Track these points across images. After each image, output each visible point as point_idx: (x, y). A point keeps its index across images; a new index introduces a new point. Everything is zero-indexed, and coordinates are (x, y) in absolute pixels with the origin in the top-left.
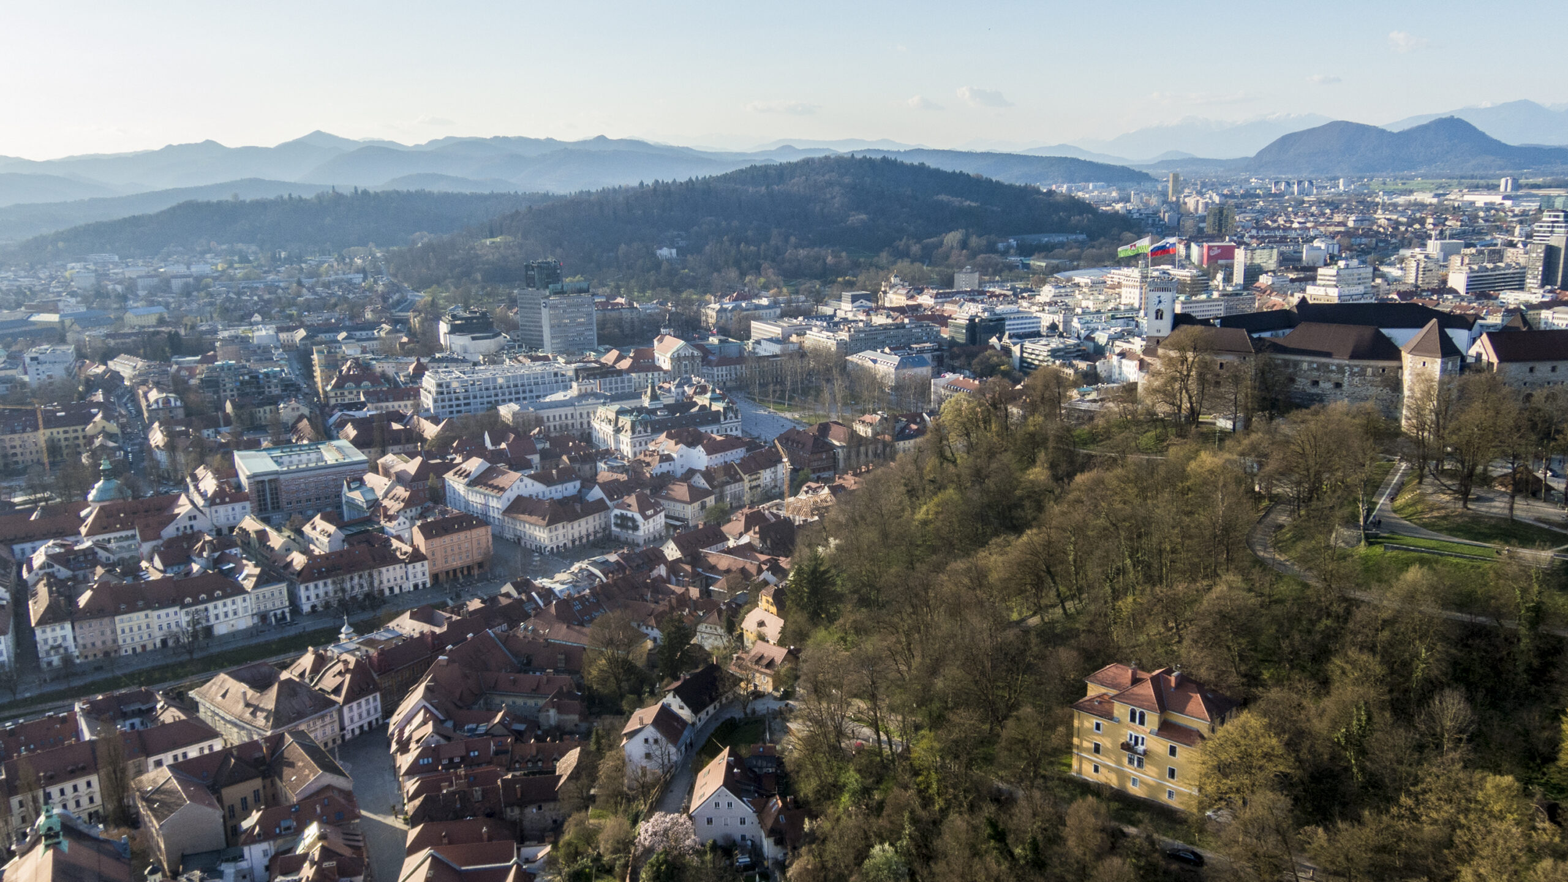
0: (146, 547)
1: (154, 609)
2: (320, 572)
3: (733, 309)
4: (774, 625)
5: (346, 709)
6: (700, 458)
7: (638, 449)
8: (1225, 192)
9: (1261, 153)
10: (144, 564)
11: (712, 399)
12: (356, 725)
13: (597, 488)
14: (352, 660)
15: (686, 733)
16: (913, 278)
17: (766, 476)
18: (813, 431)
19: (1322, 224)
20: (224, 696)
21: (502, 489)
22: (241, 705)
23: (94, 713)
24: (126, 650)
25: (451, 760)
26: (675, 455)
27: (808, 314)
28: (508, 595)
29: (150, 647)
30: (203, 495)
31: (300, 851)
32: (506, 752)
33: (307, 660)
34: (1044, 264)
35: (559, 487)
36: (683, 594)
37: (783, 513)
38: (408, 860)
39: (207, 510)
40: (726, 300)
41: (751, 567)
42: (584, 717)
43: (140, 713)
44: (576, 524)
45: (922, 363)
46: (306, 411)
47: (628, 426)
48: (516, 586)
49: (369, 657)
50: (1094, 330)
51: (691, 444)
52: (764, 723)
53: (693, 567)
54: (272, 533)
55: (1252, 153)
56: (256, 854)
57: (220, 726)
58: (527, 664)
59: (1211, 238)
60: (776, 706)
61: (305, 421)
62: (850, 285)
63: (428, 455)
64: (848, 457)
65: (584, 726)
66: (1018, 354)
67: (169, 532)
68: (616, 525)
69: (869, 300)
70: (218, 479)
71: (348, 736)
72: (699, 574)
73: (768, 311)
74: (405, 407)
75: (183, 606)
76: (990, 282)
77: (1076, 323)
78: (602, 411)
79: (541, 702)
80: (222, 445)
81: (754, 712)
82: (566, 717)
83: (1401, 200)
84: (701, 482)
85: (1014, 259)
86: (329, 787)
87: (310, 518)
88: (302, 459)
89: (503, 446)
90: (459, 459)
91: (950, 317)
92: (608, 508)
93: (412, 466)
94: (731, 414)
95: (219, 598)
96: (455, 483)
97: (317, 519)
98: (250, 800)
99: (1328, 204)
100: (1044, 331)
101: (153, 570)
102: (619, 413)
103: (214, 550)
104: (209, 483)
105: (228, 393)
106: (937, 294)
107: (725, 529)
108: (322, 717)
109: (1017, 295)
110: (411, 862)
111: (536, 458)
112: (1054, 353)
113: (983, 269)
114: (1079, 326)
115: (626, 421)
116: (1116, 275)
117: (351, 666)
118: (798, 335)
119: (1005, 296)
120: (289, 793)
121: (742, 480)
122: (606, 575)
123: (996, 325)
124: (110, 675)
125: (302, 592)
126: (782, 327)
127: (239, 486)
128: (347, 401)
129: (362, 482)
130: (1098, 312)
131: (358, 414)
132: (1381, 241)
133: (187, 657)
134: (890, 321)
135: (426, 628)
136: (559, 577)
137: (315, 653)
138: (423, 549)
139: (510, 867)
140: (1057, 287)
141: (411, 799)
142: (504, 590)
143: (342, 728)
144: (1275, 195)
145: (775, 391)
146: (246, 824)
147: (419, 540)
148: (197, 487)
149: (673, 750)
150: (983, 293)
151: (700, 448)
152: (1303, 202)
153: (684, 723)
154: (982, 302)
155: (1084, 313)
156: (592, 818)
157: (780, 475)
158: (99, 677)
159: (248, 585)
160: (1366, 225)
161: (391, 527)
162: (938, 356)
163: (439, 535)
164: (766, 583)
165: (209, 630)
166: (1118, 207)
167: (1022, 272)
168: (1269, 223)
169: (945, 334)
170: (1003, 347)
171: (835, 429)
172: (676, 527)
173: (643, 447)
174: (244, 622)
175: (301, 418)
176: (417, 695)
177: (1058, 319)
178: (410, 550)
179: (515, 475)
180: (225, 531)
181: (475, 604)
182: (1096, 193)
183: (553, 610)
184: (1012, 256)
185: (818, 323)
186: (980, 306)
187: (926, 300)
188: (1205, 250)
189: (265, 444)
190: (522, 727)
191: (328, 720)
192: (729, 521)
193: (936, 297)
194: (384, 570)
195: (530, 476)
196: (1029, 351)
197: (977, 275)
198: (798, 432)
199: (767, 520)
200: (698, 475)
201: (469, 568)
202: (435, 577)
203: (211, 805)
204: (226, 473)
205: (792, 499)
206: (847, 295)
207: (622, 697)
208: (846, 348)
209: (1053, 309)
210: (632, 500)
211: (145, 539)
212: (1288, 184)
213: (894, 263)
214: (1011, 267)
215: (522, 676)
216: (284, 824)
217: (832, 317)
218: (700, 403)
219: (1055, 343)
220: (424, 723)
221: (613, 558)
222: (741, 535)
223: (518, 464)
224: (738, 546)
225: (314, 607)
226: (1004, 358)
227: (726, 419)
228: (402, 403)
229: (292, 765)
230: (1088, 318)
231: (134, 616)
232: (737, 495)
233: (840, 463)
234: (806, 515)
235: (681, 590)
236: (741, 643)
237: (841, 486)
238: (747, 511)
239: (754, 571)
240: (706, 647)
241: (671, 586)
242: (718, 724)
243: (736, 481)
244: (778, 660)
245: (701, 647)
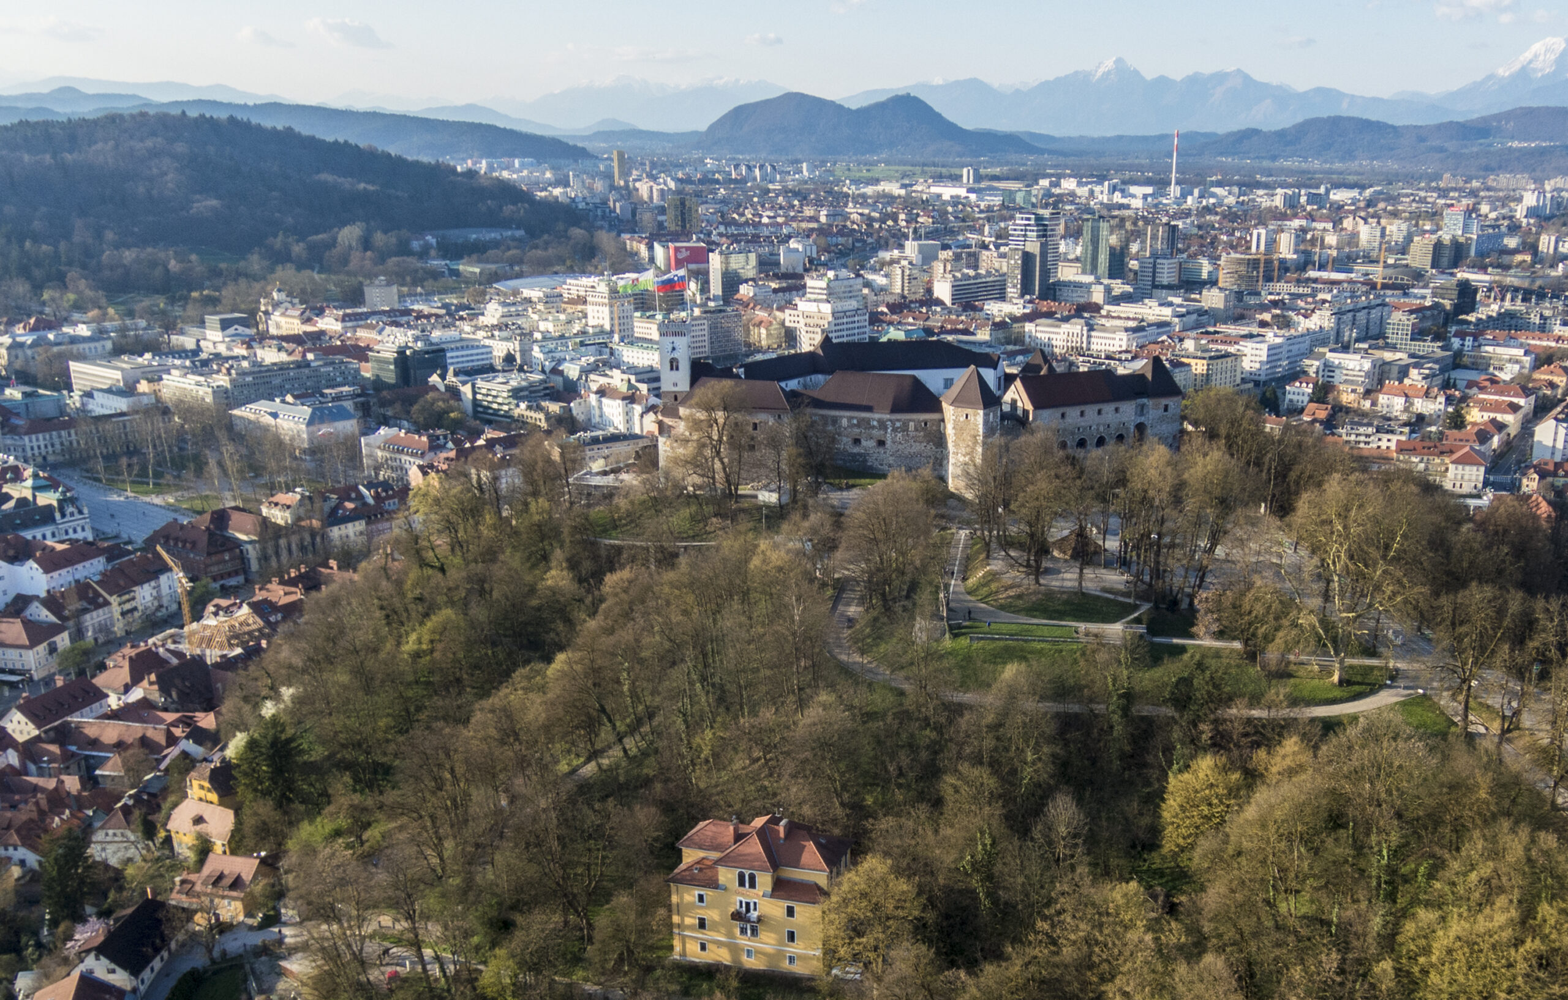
3: (34, 344)
4: (220, 823)
6: (33, 579)
8: (680, 175)
9: (713, 127)
11: (36, 488)
16: (303, 291)
17: (144, 595)
18: (204, 521)
19: (794, 219)
27: (155, 348)
34: (477, 270)
36: (56, 789)
37: (188, 649)
40: (19, 329)
41: (157, 734)
45: (343, 415)
50: (561, 361)
52: (242, 967)
53: (62, 745)
55: (703, 126)
59: (675, 237)
60: (257, 939)
62: (212, 303)
64: (264, 558)
66: (470, 396)
69: (248, 326)
72: (73, 755)
73: (92, 345)
76: (410, 295)
77: (537, 353)
81: (224, 953)
83: (869, 190)
84: (45, 615)
85: (437, 263)
91: (368, 348)
94: (70, 509)
99: (796, 194)
100: (498, 364)
106: (345, 315)
107: (100, 680)
109: (452, 315)
112: (517, 394)
113: (398, 277)
114: (541, 356)
116: (575, 286)
118: (150, 381)
119: (437, 316)
121: (107, 603)
123: (435, 358)
126: (122, 370)
130: (562, 337)
132: (858, 241)
134: (283, 357)
140: (504, 304)
144: (736, 181)
145: (129, 465)
150: (407, 312)
151: (32, 564)
152: (768, 191)
153: (119, 992)
154: (410, 327)
155: (544, 338)
157: (165, 590)
160: (839, 221)
162: (363, 404)
164: (189, 761)
166: (557, 191)
167: (451, 281)
168: (735, 216)
169: (367, 371)
170: (447, 387)
171: (236, 518)
172: (12, 685)
177: (514, 346)
182: (525, 173)
184: (434, 259)
185: (177, 362)
186: (410, 333)
187: (330, 323)
188: (672, 252)
192: (103, 667)
193: (343, 321)
196: (484, 391)
197: (395, 289)
198: (182, 527)
199: (165, 662)
200: (36, 604)
205: (195, 625)
206: (213, 320)
208: (229, 398)
209: (504, 334)
212: (749, 168)
213: (272, 271)
214: (435, 275)
217: (197, 351)
218: (16, 495)
219: (516, 380)
222: (127, 689)
224: (127, 705)
226: (452, 402)
227: (63, 516)
230: (551, 345)
232: (104, 628)
233: (254, 566)
234: (221, 647)
235: (51, 784)
236: (173, 854)
237: (265, 601)
238: (128, 651)
239: (162, 740)
240: (113, 862)
241: (33, 780)
242: (172, 982)
243: (99, 606)
244: (247, 877)
245: (106, 866)
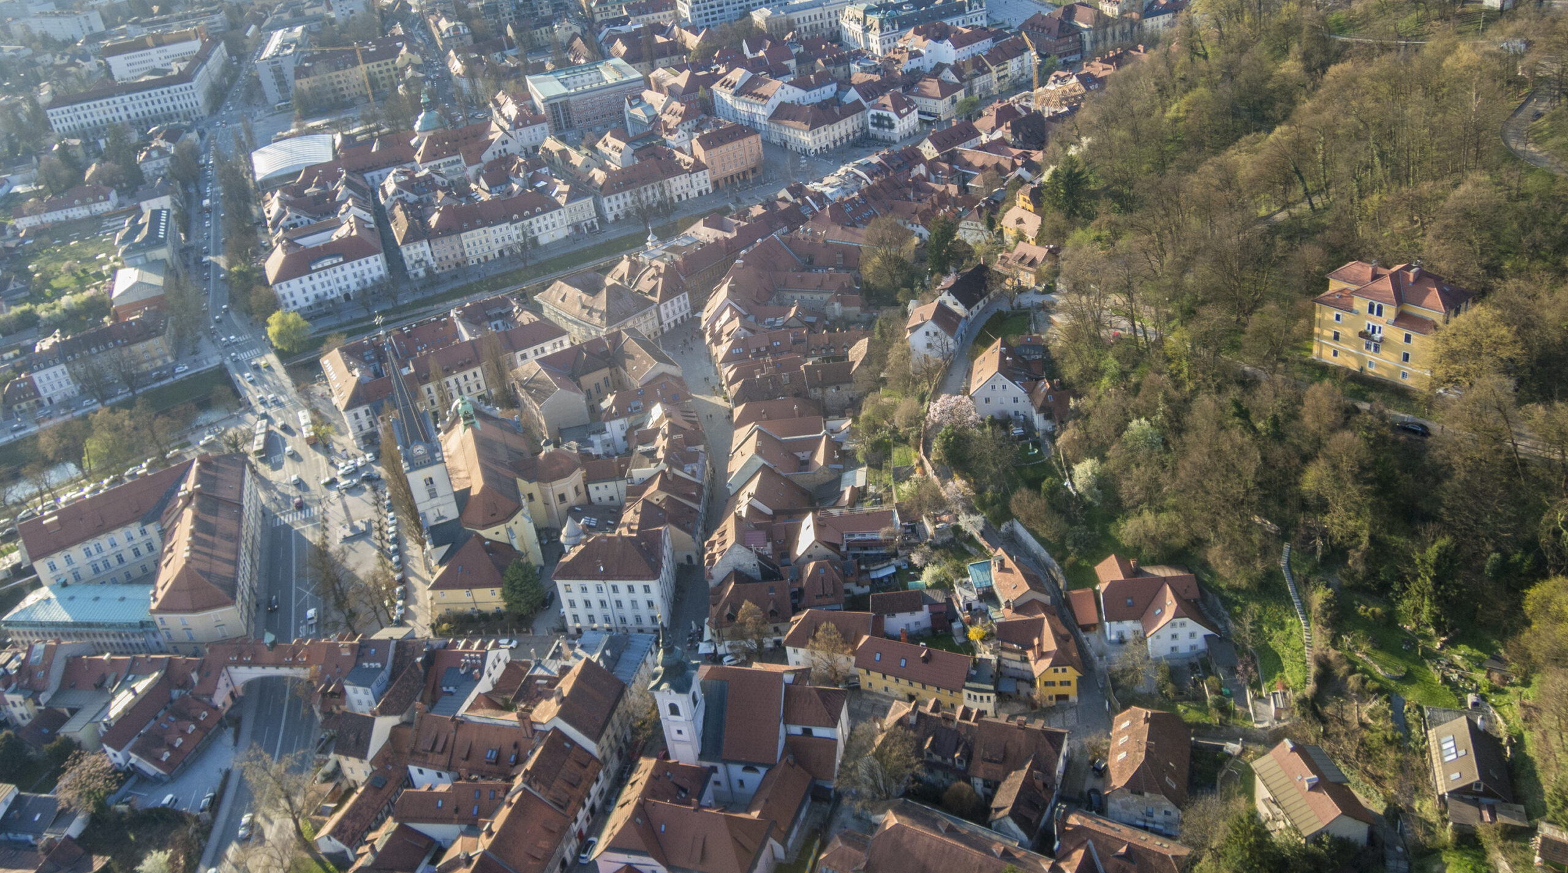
0: (471, 171)
1: (490, 226)
2: (619, 186)
4: (1032, 224)
5: (662, 307)
6: (948, 52)
7: (887, 46)
10: (473, 186)
12: (671, 320)
13: (853, 89)
14: (662, 265)
15: (961, 326)
17: (1013, 66)
18: (1058, 13)
20: (563, 299)
21: (766, 98)
22: (579, 307)
23: (469, 317)
24: (472, 261)
25: (758, 349)
26: (923, 51)
28: (784, 200)
29: (490, 258)
30: (508, 120)
31: (650, 426)
32: (802, 341)
33: (624, 267)
35: (817, 91)
36: (944, 192)
37: (1034, 106)
38: (736, 432)
39: (512, 133)
41: (1006, 163)
42: (865, 308)
43: (500, 316)
44: (836, 126)
46: (577, 30)
47: (876, 25)
48: (790, 190)
49: (675, 262)
51: (938, 39)
52: (1029, 314)
53: (950, 164)
54: (573, 153)
56: (615, 428)
57: (563, 324)
58: (810, 263)
60: (1039, 299)
61: (579, 40)
63: (695, 67)
64: (1095, 42)
65: (865, 316)
67: (487, 156)
68: (873, 124)
70: (517, 104)
71: (666, 329)
72: (956, 171)
74: (663, 17)
75: (513, 222)
78: (849, 10)
79: (826, 296)
80: (513, 70)
81: (1019, 305)
82: (848, 309)
84: (952, 78)
86: (663, 375)
87: (600, 136)
88: (585, 81)
89: (761, 53)
90: (722, 70)
92: (864, 108)
93: (682, 79)
95: (540, 213)
96: (723, 94)
97: (608, 136)
98: (602, 384)
101: (482, 192)
102: (867, 11)
103: (528, 171)
104: (511, 109)
105: (507, 17)
107: (977, 124)
108: (645, 315)
110: (740, 434)
111: (792, 63)
115: (874, 19)
117: (662, 271)
120: (633, 380)
121: (989, 71)
122: (871, 178)
124: (464, 283)
125: (606, 203)
127: (534, 108)
128: (611, 17)
129: (640, 97)
131: (624, 29)
133: (521, 265)
135: (720, 234)
136: (827, 180)
137: (630, 259)
138: (703, 159)
139: (820, 439)
141: (731, 383)
142: (780, 195)
143: (661, 323)
146: (605, 405)
147: (699, 151)
148: (500, 112)
149: (951, 341)
151: (947, 42)
153: (959, 317)
156: (885, 398)
157: (1026, 63)
158: (456, 284)
159: (562, 200)
161: (672, 140)
163: (714, 146)
164: (1021, 181)
165: (535, 240)
171: (1081, 11)
172: (929, 123)
173: (892, 44)
174: (562, 232)
175: (574, 37)
176: (721, 295)
178: (692, 160)
179: (776, 83)
180: (530, 151)
181: (757, 210)
183: (828, 213)
189: (549, 66)
190: (813, 319)
191: (649, 316)
192: (980, 115)
194: (671, 180)
195: (790, 83)
198: (1044, 17)
199: (1018, 114)
200: (948, 69)
201: (744, 173)
202: (716, 183)
203: (574, 390)
204: (522, 97)
205: (1041, 89)
207: (897, 290)
210: (886, 100)
211: (469, 164)
215: (806, 274)
216: (633, 405)
220: (731, 319)
221: (875, 159)
222: (993, 130)
223: (778, 72)
224: (991, 141)
225: (616, 216)
227: (970, 8)
228: (661, 14)
229: (632, 357)
231: (475, 232)
232: (986, 88)
233: (1088, 47)
234: (1055, 106)
235: (941, 188)
236: (1003, 242)
237: (1089, 74)
238: (997, 105)
239: (1008, 167)
240: (969, 242)
241: (932, 184)
242: (988, 317)
243: (984, 73)
244: (1040, 259)
245: (964, 243)
